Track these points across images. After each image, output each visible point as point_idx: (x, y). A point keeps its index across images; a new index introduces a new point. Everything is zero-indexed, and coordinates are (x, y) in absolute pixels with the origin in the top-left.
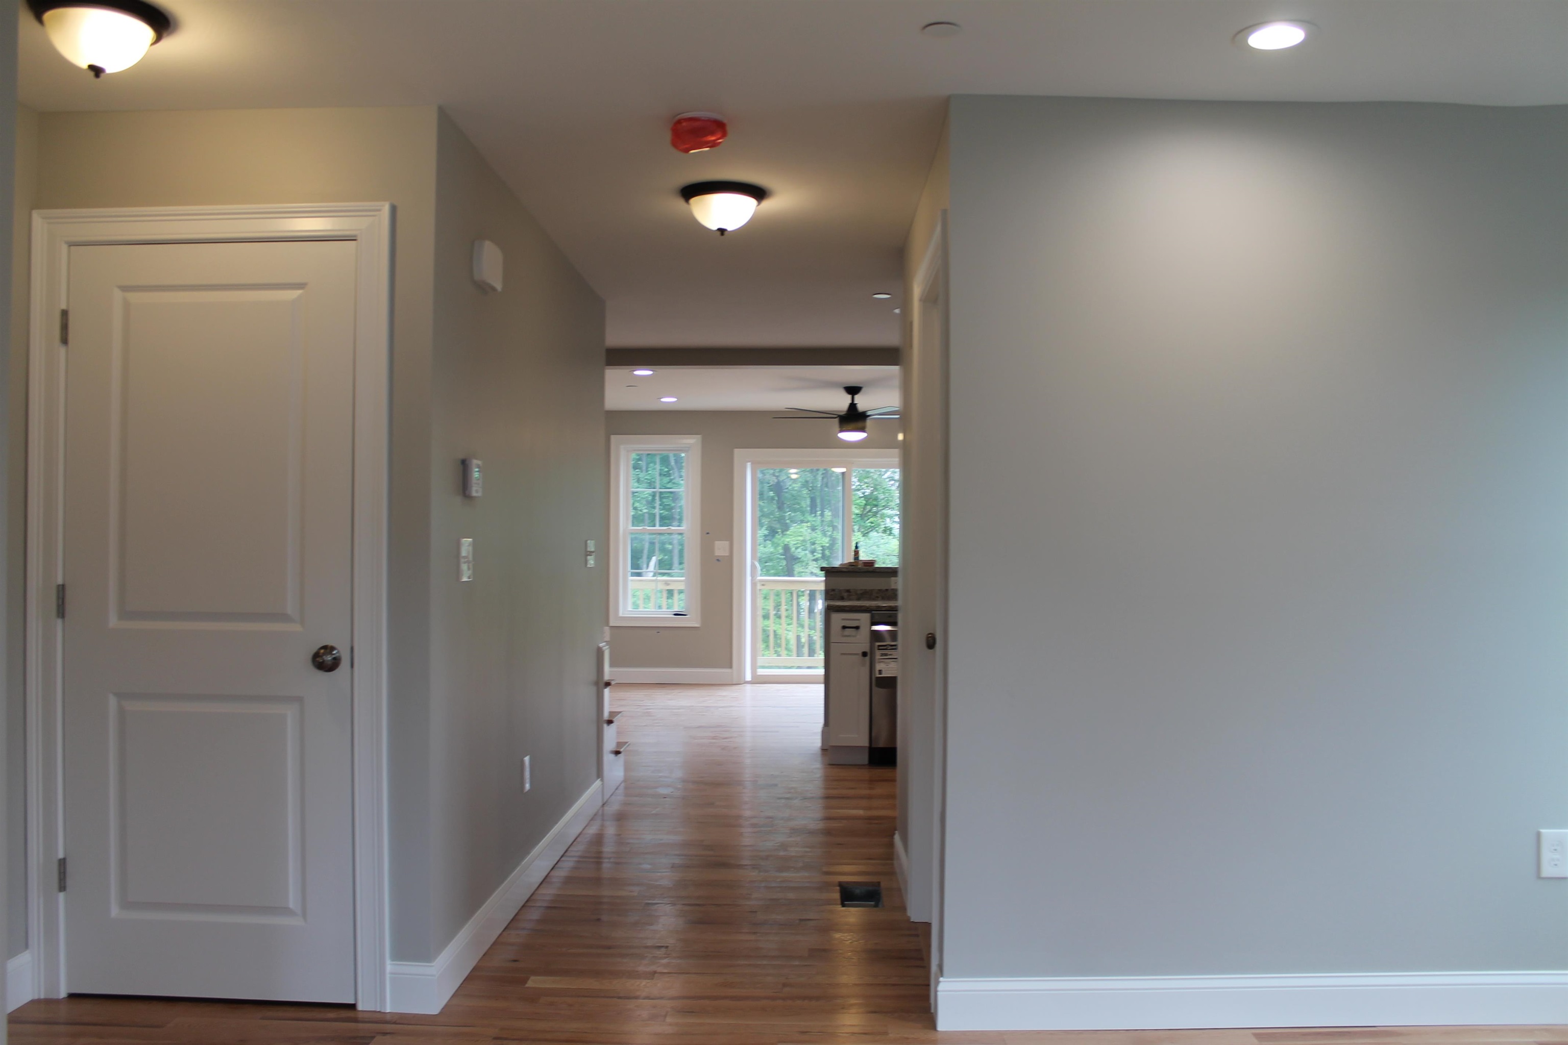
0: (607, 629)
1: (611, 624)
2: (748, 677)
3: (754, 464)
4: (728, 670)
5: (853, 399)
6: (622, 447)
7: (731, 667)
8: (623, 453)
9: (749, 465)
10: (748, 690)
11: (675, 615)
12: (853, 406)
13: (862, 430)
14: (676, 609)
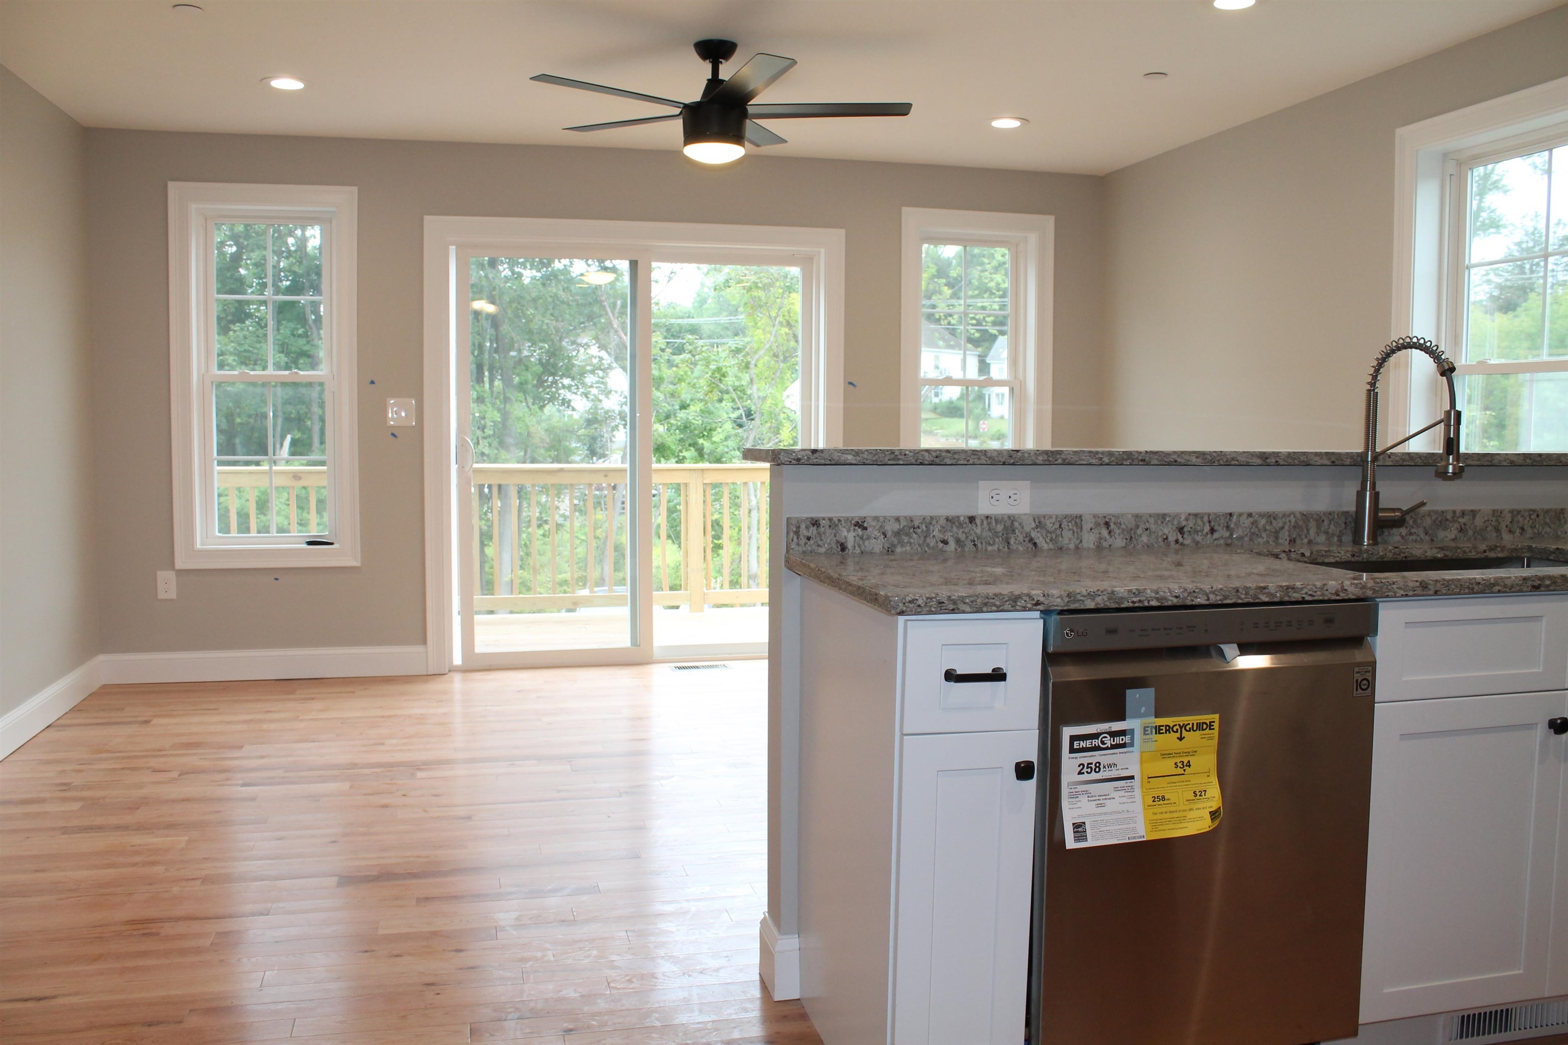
0: (171, 575)
1: (179, 565)
2: (457, 660)
3: (460, 247)
4: (420, 649)
5: (715, 71)
6: (193, 207)
7: (425, 642)
8: (195, 222)
9: (453, 249)
10: (457, 683)
11: (310, 543)
12: (714, 82)
13: (737, 137)
14: (314, 532)
